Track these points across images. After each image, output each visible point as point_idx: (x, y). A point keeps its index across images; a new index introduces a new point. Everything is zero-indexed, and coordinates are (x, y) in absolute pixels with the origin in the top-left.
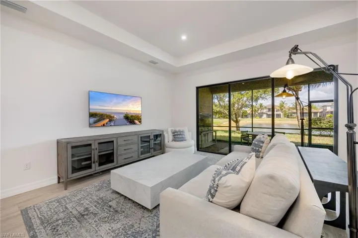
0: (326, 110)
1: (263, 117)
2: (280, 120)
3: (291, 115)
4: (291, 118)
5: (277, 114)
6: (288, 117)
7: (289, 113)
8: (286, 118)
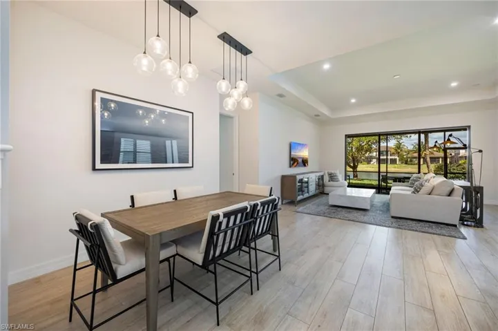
0: (459, 154)
1: (372, 163)
2: (395, 167)
3: (411, 161)
4: (412, 164)
5: (391, 159)
6: (406, 163)
7: (407, 158)
8: (404, 165)
